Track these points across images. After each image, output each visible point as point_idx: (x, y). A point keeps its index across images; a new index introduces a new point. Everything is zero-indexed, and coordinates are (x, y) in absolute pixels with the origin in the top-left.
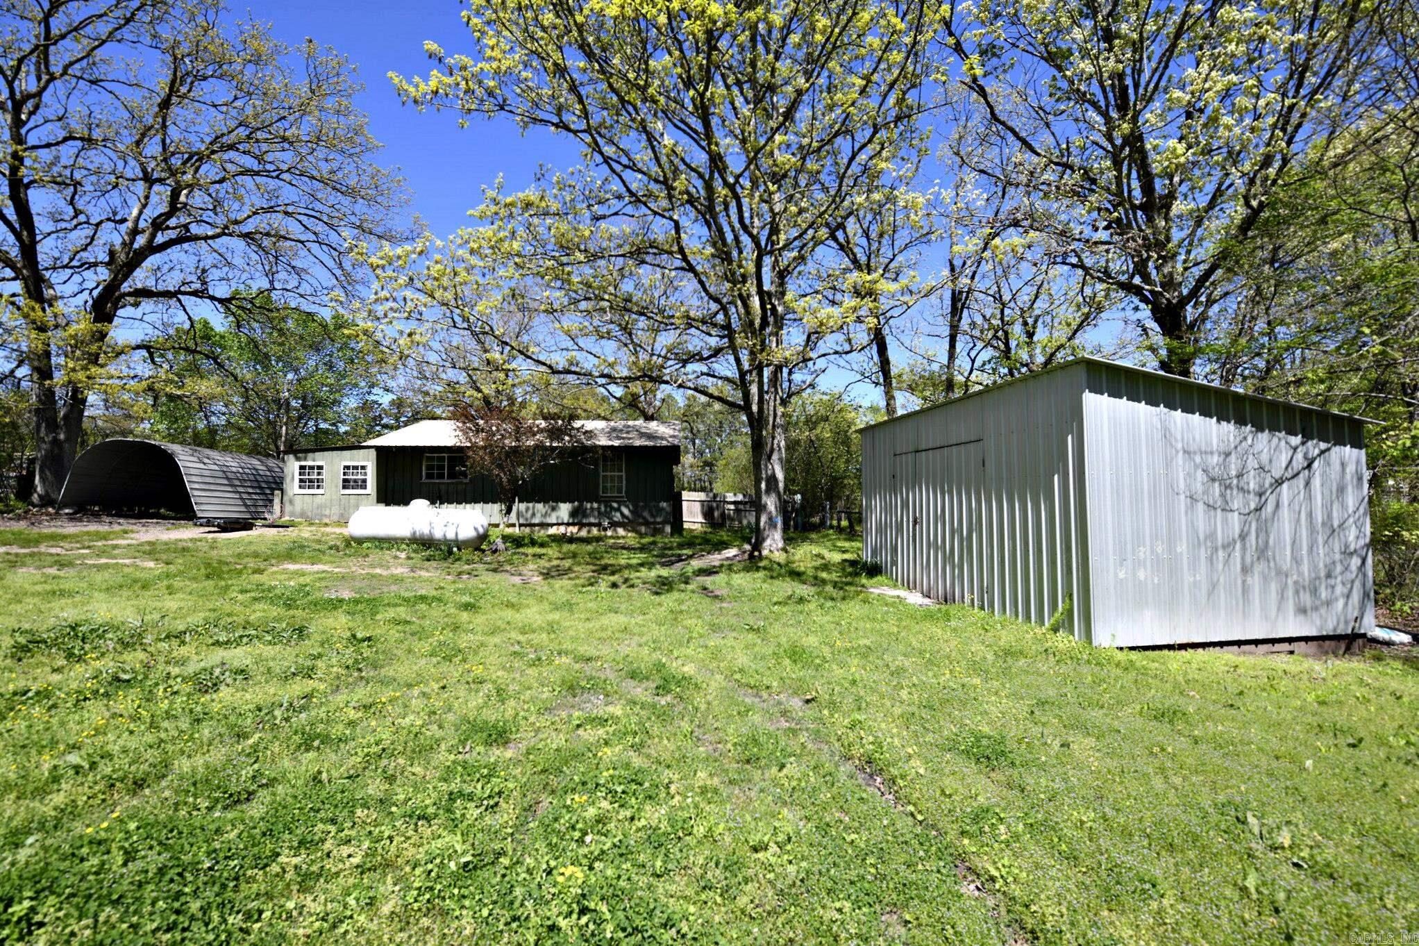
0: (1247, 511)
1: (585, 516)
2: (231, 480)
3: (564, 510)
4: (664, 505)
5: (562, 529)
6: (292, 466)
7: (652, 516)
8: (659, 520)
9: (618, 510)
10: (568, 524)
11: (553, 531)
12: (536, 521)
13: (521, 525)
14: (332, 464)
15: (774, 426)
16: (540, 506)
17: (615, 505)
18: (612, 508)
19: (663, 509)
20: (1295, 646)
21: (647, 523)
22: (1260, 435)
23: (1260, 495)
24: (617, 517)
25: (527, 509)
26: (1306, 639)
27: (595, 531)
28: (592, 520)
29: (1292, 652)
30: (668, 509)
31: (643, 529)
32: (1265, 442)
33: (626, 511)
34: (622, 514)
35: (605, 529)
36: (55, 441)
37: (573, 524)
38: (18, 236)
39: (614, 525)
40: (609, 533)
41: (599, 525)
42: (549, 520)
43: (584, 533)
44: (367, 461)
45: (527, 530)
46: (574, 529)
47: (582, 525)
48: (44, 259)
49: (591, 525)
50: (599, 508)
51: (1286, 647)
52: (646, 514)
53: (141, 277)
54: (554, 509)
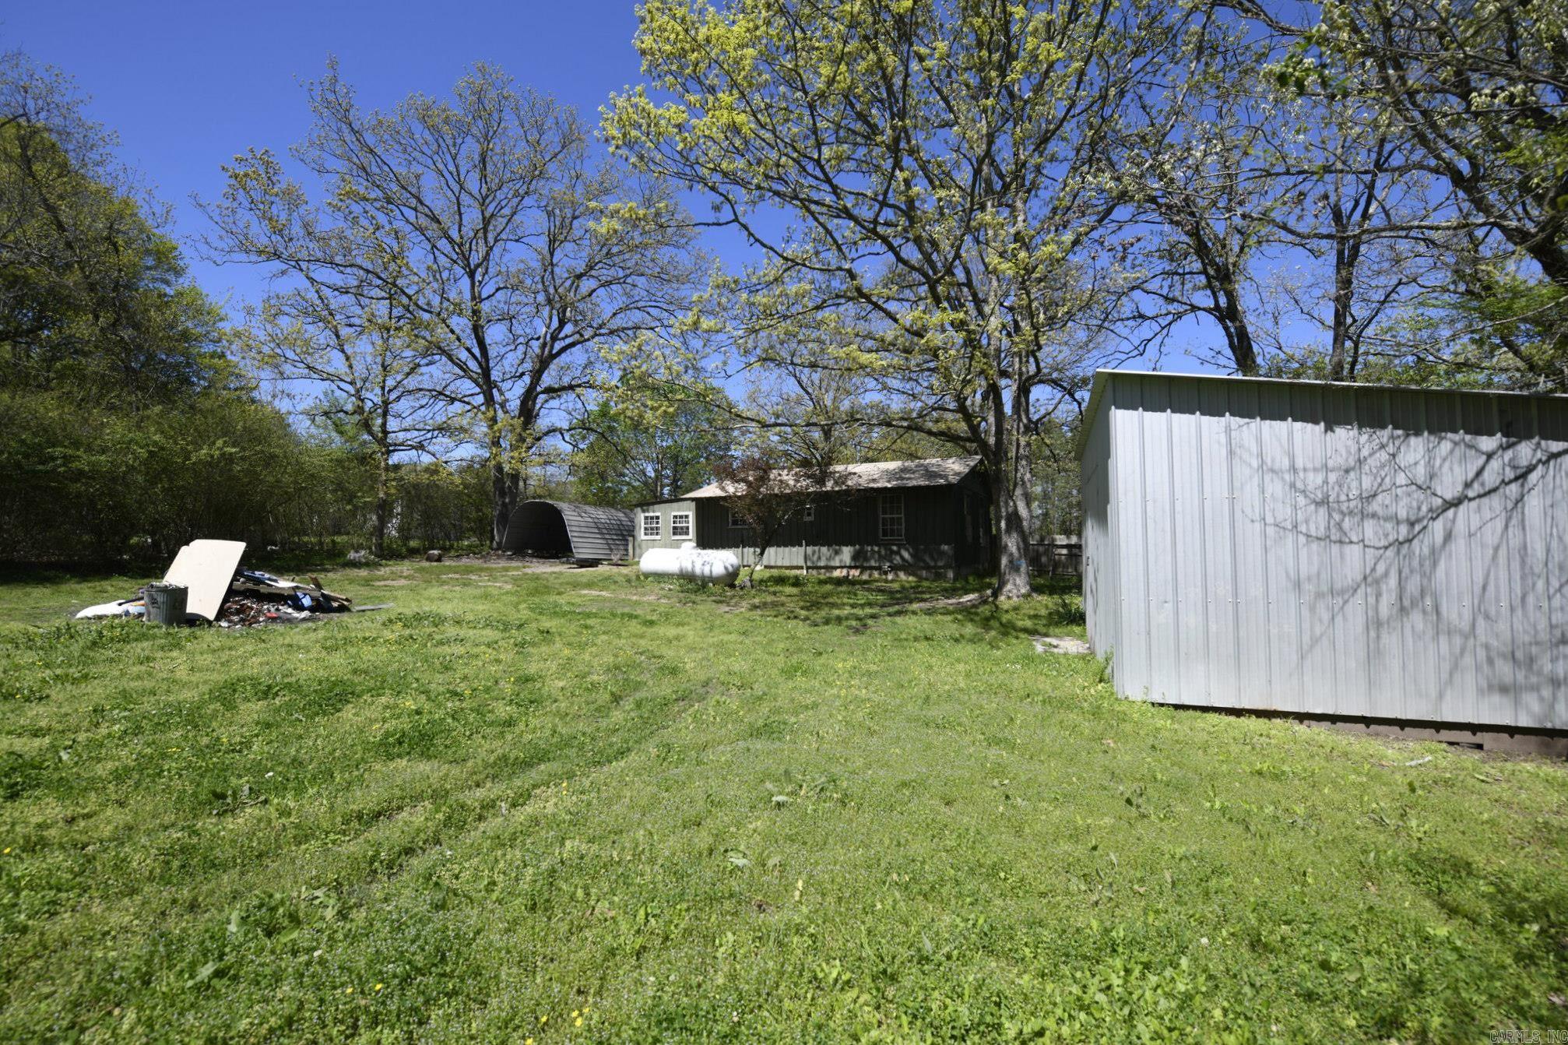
0: (1384, 543)
1: (866, 559)
2: (600, 529)
3: (847, 553)
4: (945, 547)
5: (844, 572)
6: (641, 517)
7: (932, 558)
8: (940, 564)
9: (898, 553)
10: (850, 567)
11: (837, 573)
12: (822, 563)
13: (808, 568)
14: (666, 514)
15: (1017, 458)
16: (824, 549)
17: (895, 548)
18: (892, 552)
19: (943, 553)
20: (1481, 738)
21: (928, 568)
22: (1413, 440)
23: (1412, 524)
24: (897, 560)
25: (814, 552)
26: (1512, 731)
27: (876, 574)
28: (873, 563)
29: (1480, 747)
30: (951, 553)
31: (924, 573)
32: (1421, 450)
33: (906, 555)
34: (902, 558)
35: (886, 573)
36: (504, 505)
37: (856, 567)
38: (480, 364)
39: (894, 568)
40: (890, 577)
41: (879, 568)
42: (832, 564)
43: (865, 577)
44: (689, 512)
45: (814, 572)
46: (855, 573)
47: (863, 569)
48: (495, 375)
49: (872, 568)
50: (879, 552)
51: (1466, 737)
52: (928, 559)
53: (548, 379)
54: (837, 553)
